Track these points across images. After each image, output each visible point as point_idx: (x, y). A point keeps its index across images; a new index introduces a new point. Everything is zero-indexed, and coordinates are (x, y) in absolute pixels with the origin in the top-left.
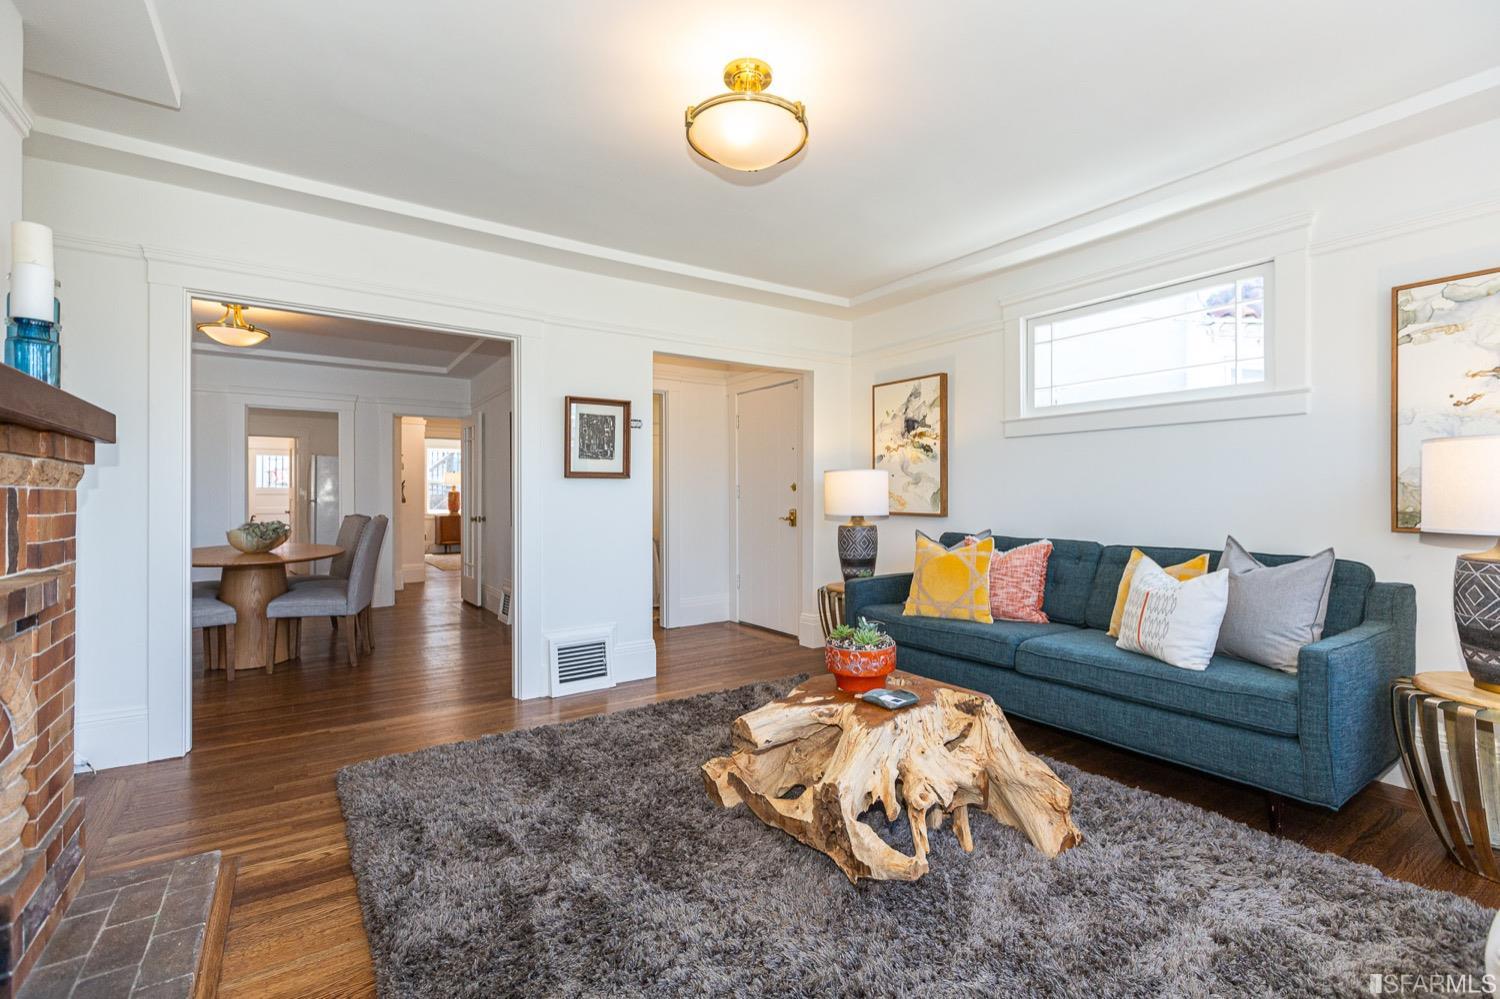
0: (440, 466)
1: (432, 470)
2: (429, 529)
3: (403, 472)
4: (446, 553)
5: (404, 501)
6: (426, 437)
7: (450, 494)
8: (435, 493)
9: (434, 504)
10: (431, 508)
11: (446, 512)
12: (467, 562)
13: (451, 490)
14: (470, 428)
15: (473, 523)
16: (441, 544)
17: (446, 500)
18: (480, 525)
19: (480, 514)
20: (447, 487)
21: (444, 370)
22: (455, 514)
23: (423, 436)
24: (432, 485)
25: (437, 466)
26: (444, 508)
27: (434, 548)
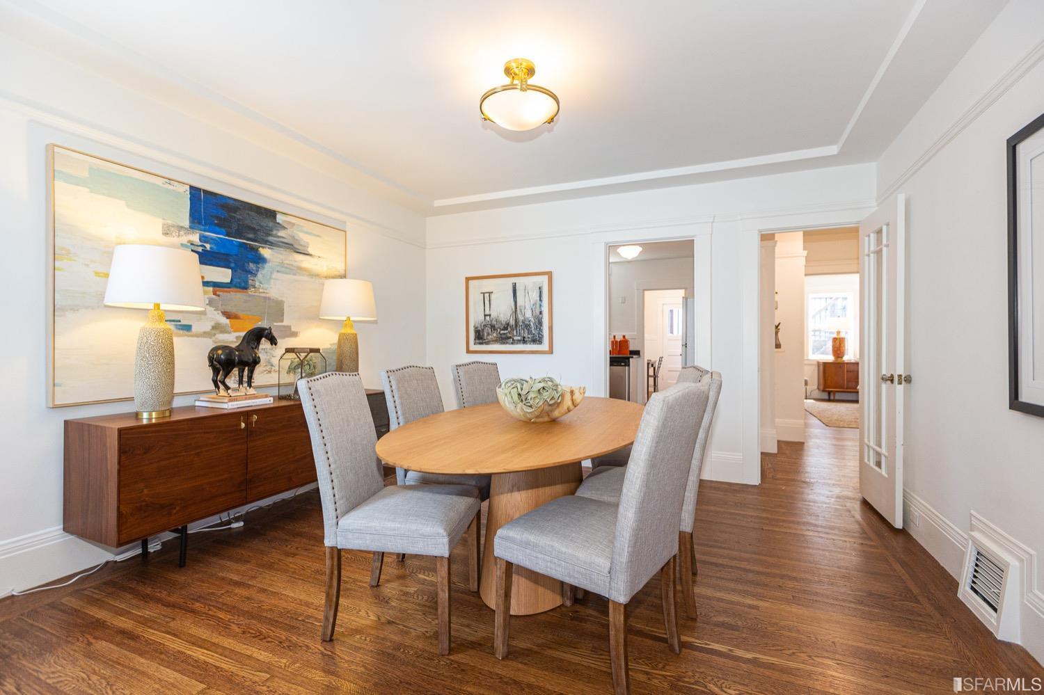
0: (823, 313)
1: (814, 317)
2: (812, 375)
3: (777, 312)
4: (829, 400)
5: (778, 346)
6: (806, 275)
7: (835, 340)
8: (817, 338)
9: (817, 349)
10: (813, 353)
11: (830, 358)
12: (872, 444)
13: (835, 336)
14: (879, 232)
15: (884, 386)
16: (824, 391)
17: (830, 345)
18: (900, 389)
19: (900, 370)
20: (831, 333)
21: (833, 150)
22: (839, 360)
23: (804, 274)
24: (815, 331)
25: (820, 312)
26: (827, 354)
27: (817, 394)
